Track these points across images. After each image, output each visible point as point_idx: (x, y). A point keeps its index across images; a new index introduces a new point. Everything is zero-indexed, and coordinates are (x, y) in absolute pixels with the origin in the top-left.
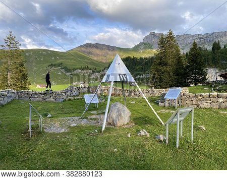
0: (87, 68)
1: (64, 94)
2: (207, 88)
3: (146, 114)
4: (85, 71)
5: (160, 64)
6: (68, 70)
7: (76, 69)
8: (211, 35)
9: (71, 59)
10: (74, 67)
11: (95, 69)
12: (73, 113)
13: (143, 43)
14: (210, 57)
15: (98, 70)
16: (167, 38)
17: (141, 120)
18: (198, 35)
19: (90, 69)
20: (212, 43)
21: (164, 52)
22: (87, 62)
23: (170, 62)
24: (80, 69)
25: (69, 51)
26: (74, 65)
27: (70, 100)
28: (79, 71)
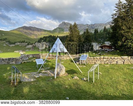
0: (24, 42)
1: (21, 59)
2: (94, 54)
3: (72, 68)
4: (23, 44)
5: (70, 40)
6: (10, 43)
7: (16, 43)
8: (93, 25)
9: (13, 36)
10: (15, 41)
11: (30, 42)
12: (30, 70)
13: (58, 28)
14: (94, 37)
15: (31, 43)
16: (73, 26)
17: (71, 72)
18: (87, 25)
19: (26, 43)
20: (94, 29)
21: (72, 34)
22: (24, 38)
23: (75, 39)
24: (19, 42)
25: (11, 30)
26: (16, 40)
27: (24, 63)
28: (19, 44)
